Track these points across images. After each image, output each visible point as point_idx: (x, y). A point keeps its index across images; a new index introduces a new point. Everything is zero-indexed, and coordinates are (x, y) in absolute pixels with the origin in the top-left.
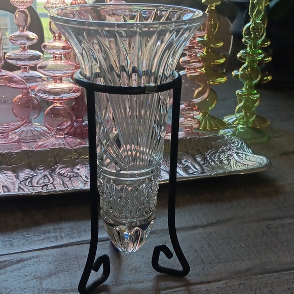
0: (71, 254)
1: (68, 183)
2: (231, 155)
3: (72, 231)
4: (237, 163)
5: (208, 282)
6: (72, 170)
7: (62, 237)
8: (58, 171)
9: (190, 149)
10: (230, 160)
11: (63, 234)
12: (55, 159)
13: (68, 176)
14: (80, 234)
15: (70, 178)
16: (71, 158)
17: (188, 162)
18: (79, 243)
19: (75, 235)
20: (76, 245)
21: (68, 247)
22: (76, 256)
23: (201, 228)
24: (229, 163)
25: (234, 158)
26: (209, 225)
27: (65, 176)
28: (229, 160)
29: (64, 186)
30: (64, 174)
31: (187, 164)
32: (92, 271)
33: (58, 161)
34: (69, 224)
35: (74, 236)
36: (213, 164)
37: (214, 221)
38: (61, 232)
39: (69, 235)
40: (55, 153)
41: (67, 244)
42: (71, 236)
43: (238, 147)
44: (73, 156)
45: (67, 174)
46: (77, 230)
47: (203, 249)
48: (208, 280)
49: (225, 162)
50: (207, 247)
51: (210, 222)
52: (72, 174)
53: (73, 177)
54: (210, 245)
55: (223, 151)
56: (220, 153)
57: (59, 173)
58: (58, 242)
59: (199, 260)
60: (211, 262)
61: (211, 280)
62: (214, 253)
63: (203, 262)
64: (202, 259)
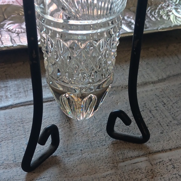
0: (16, 117)
1: (16, 39)
2: (170, 11)
3: (18, 90)
4: (177, 18)
5: (171, 150)
6: (20, 26)
7: (7, 97)
8: (6, 26)
9: (131, 6)
10: (170, 15)
11: (8, 93)
12: (3, 15)
13: (16, 32)
14: (26, 94)
15: (18, 34)
16: (19, 14)
17: (130, 18)
18: (25, 104)
19: (22, 95)
20: (22, 106)
21: (13, 109)
22: (21, 119)
23: (152, 85)
24: (169, 18)
25: (173, 13)
26: (160, 81)
27: (13, 32)
28: (168, 16)
29: (11, 41)
30: (12, 30)
31: (129, 20)
32: (38, 145)
33: (6, 18)
34: (16, 82)
35: (20, 96)
36: (153, 19)
37: (165, 77)
38: (6, 91)
39: (15, 94)
40: (3, 10)
41: (12, 105)
42: (17, 96)
43: (177, 3)
44: (21, 13)
45: (15, 30)
46: (24, 88)
47: (157, 108)
48: (170, 147)
49: (165, 18)
50: (162, 107)
51: (160, 78)
52: (20, 30)
53: (21, 33)
54: (165, 104)
55: (162, 8)
56: (160, 9)
57: (7, 29)
58: (2, 103)
59: (156, 122)
60: (169, 124)
61: (173, 147)
62: (170, 112)
63: (160, 125)
64: (159, 121)
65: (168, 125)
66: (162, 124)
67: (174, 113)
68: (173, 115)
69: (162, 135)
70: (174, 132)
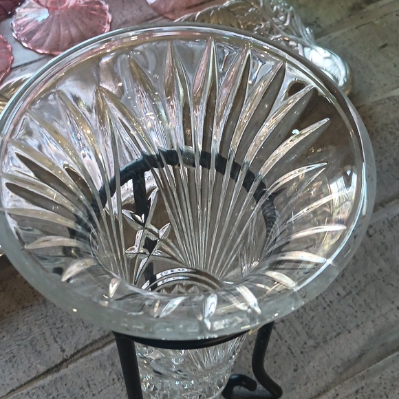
43: (286, 25)
59: (284, 349)
60: (304, 348)
61: (313, 395)
62: (302, 323)
63: (292, 353)
64: (289, 345)
65: (303, 350)
66: (293, 351)
67: (307, 322)
68: (307, 328)
69: (295, 374)
70: (311, 364)
